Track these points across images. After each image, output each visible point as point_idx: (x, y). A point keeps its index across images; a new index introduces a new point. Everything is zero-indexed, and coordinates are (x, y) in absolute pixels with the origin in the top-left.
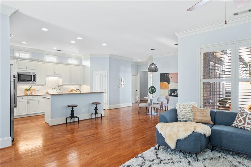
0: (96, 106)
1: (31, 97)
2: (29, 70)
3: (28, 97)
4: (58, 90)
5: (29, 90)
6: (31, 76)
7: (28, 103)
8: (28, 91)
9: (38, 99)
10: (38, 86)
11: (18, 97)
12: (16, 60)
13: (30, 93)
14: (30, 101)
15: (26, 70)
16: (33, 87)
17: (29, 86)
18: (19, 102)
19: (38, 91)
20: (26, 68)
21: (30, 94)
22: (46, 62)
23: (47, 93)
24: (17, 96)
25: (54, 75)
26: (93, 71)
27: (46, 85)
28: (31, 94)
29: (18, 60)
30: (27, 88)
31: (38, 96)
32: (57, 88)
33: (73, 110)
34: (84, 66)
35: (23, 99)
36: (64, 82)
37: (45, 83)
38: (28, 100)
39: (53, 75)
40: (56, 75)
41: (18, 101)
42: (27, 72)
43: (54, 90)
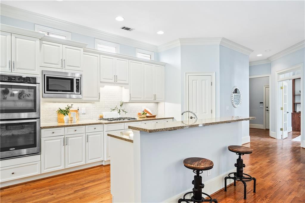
0: (240, 157)
1: (71, 130)
2: (67, 67)
3: (66, 128)
4: (121, 111)
5: (65, 112)
6: (72, 80)
7: (65, 142)
8: (64, 114)
9: (87, 134)
10: (83, 104)
11: (43, 131)
12: (38, 42)
13: (69, 119)
14: (70, 139)
15: (60, 66)
16: (75, 106)
17: (67, 104)
18: (47, 142)
19: (84, 114)
20: (60, 61)
21: (68, 121)
22: (100, 54)
23: (101, 118)
24: (41, 128)
25: (115, 81)
26: (186, 73)
27: (99, 101)
28: (71, 121)
29: (44, 42)
30: (62, 109)
31: (87, 126)
32: (119, 107)
33: (201, 177)
34: (165, 65)
35: (54, 135)
36: (131, 97)
37: (98, 99)
38: (66, 136)
39: (113, 81)
40: (118, 82)
41: (42, 140)
42: (63, 71)
43: (113, 112)
